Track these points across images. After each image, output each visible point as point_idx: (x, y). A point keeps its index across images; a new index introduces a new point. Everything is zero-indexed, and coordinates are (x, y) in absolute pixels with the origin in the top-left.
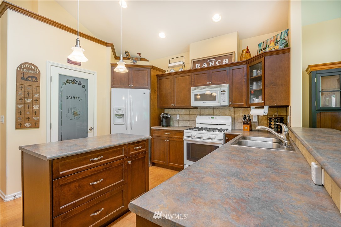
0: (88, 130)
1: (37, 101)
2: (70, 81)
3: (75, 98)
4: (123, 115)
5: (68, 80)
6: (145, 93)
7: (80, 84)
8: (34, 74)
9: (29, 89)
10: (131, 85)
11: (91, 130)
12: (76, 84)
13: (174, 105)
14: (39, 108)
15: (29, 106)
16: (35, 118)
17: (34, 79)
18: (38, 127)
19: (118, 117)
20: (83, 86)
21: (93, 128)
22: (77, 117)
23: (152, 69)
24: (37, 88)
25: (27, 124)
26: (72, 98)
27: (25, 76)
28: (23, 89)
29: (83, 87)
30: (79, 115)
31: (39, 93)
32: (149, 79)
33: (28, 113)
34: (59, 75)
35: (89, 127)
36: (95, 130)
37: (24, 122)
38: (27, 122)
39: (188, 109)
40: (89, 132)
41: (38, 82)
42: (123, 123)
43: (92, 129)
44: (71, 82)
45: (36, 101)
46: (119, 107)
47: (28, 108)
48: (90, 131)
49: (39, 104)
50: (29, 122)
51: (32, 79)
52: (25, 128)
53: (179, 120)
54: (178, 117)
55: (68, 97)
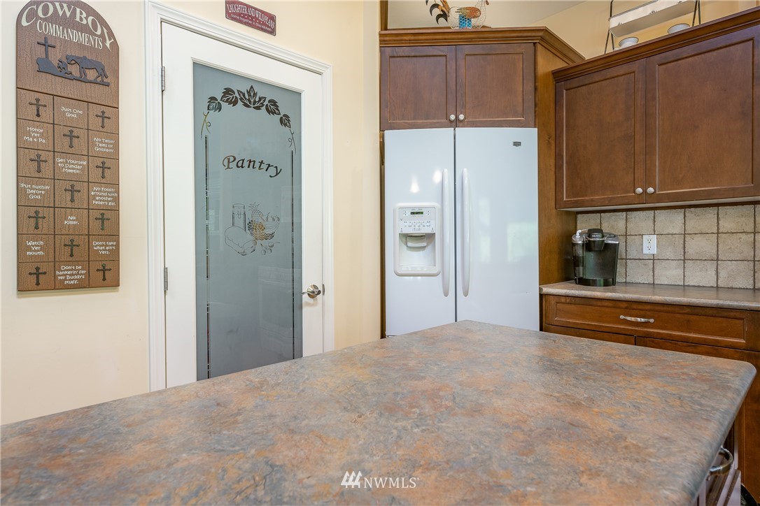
0: (305, 298)
1: (107, 168)
2: (237, 95)
3: (257, 165)
4: (430, 237)
5: (228, 91)
6: (517, 144)
7: (273, 108)
8: (91, 49)
9: (71, 113)
10: (457, 117)
11: (313, 295)
12: (258, 108)
13: (651, 190)
14: (117, 200)
15: (72, 190)
16: (97, 245)
17: (91, 75)
18: (116, 284)
19: (410, 244)
20: (285, 121)
21: (321, 289)
22: (265, 242)
23: (539, 47)
24: (108, 112)
25: (66, 272)
26: (246, 164)
27: (55, 56)
28: (46, 114)
29: (285, 125)
30: (272, 236)
31: (115, 135)
32: (530, 87)
33: (71, 221)
34: (197, 65)
35: (306, 287)
36: (329, 298)
37: (56, 264)
38: (67, 263)
39: (713, 211)
40: (308, 304)
41: (108, 85)
42: (435, 272)
43: (319, 292)
44: (241, 99)
45: (103, 168)
46: (417, 205)
47: (69, 198)
48: (311, 301)
49: (116, 185)
50: (77, 262)
51: (83, 69)
52: (60, 287)
53: (654, 259)
54: (650, 245)
55: (230, 161)
